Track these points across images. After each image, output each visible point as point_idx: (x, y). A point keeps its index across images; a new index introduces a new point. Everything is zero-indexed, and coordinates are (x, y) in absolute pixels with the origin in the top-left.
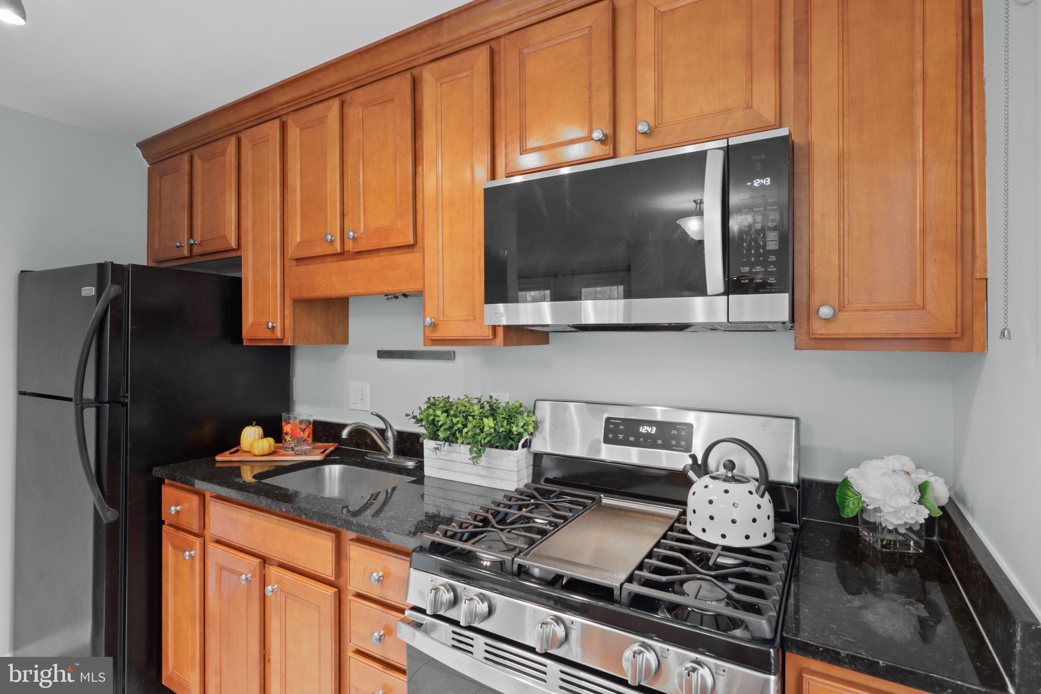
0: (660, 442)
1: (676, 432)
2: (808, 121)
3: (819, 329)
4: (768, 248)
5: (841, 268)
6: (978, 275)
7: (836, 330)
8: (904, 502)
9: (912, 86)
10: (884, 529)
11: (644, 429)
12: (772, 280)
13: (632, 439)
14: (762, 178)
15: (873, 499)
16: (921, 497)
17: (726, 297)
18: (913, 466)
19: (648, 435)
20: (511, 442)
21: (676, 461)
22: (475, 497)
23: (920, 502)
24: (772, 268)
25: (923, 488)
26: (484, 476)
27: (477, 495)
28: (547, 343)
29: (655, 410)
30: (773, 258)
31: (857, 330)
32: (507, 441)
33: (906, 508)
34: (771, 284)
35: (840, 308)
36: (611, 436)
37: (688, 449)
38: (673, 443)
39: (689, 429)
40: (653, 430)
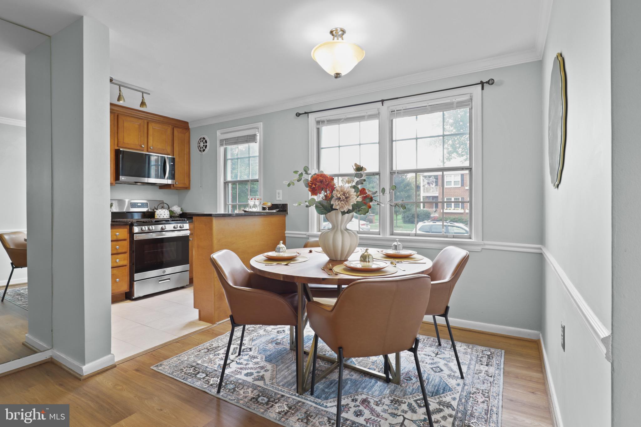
0: (142, 207)
11: (138, 204)
13: (137, 207)
30: (173, 175)
37: (148, 207)
38: (145, 206)
39: (147, 203)
40: (140, 204)
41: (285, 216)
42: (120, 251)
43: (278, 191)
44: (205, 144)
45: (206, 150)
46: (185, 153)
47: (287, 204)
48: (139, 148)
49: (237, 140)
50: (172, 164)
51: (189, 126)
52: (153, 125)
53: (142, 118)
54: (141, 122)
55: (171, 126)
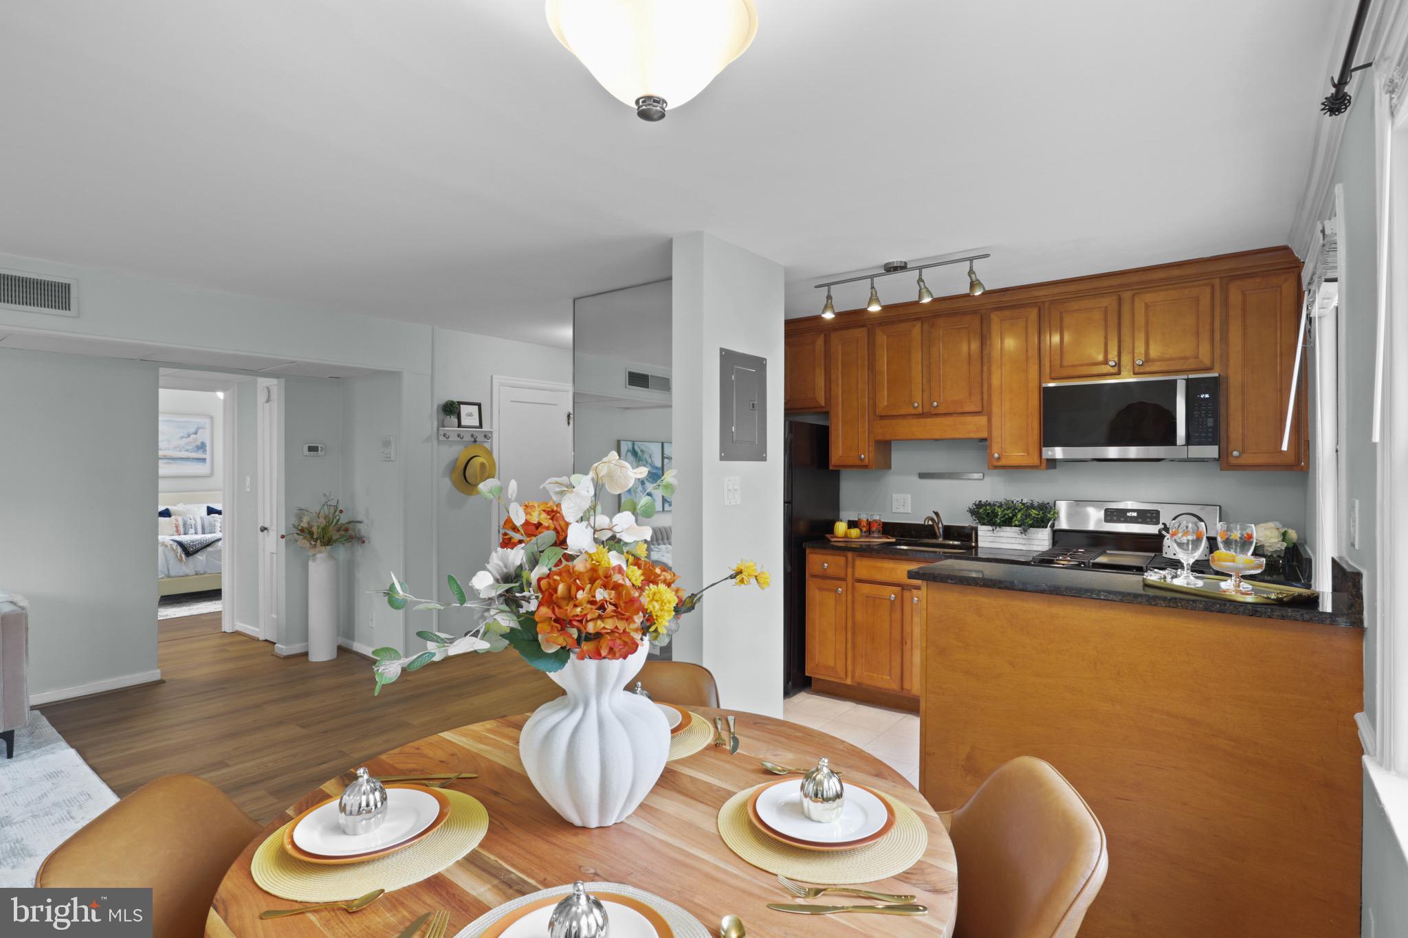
0: (1140, 520)
1: (1150, 515)
2: (1227, 366)
3: (1233, 461)
5: (1243, 434)
6: (1305, 439)
7: (1241, 461)
8: (1276, 540)
11: (1129, 514)
12: (1210, 439)
13: (1122, 519)
14: (1205, 394)
16: (1283, 538)
17: (1186, 447)
18: (1281, 526)
19: (1133, 517)
20: (1043, 524)
21: (1152, 529)
22: (1017, 556)
23: (1283, 540)
24: (1210, 435)
25: (1284, 534)
26: (1024, 544)
28: (1055, 468)
30: (1210, 430)
31: (1251, 461)
32: (1041, 523)
33: (1277, 543)
34: (1209, 441)
35: (1243, 452)
36: (1109, 518)
37: (1157, 523)
38: (1148, 520)
39: (1158, 512)
40: (1135, 514)
41: (1360, 635)
50: (1207, 396)
51: (1297, 256)
52: (1149, 297)
53: (1112, 291)
54: (1108, 302)
55: (1217, 282)
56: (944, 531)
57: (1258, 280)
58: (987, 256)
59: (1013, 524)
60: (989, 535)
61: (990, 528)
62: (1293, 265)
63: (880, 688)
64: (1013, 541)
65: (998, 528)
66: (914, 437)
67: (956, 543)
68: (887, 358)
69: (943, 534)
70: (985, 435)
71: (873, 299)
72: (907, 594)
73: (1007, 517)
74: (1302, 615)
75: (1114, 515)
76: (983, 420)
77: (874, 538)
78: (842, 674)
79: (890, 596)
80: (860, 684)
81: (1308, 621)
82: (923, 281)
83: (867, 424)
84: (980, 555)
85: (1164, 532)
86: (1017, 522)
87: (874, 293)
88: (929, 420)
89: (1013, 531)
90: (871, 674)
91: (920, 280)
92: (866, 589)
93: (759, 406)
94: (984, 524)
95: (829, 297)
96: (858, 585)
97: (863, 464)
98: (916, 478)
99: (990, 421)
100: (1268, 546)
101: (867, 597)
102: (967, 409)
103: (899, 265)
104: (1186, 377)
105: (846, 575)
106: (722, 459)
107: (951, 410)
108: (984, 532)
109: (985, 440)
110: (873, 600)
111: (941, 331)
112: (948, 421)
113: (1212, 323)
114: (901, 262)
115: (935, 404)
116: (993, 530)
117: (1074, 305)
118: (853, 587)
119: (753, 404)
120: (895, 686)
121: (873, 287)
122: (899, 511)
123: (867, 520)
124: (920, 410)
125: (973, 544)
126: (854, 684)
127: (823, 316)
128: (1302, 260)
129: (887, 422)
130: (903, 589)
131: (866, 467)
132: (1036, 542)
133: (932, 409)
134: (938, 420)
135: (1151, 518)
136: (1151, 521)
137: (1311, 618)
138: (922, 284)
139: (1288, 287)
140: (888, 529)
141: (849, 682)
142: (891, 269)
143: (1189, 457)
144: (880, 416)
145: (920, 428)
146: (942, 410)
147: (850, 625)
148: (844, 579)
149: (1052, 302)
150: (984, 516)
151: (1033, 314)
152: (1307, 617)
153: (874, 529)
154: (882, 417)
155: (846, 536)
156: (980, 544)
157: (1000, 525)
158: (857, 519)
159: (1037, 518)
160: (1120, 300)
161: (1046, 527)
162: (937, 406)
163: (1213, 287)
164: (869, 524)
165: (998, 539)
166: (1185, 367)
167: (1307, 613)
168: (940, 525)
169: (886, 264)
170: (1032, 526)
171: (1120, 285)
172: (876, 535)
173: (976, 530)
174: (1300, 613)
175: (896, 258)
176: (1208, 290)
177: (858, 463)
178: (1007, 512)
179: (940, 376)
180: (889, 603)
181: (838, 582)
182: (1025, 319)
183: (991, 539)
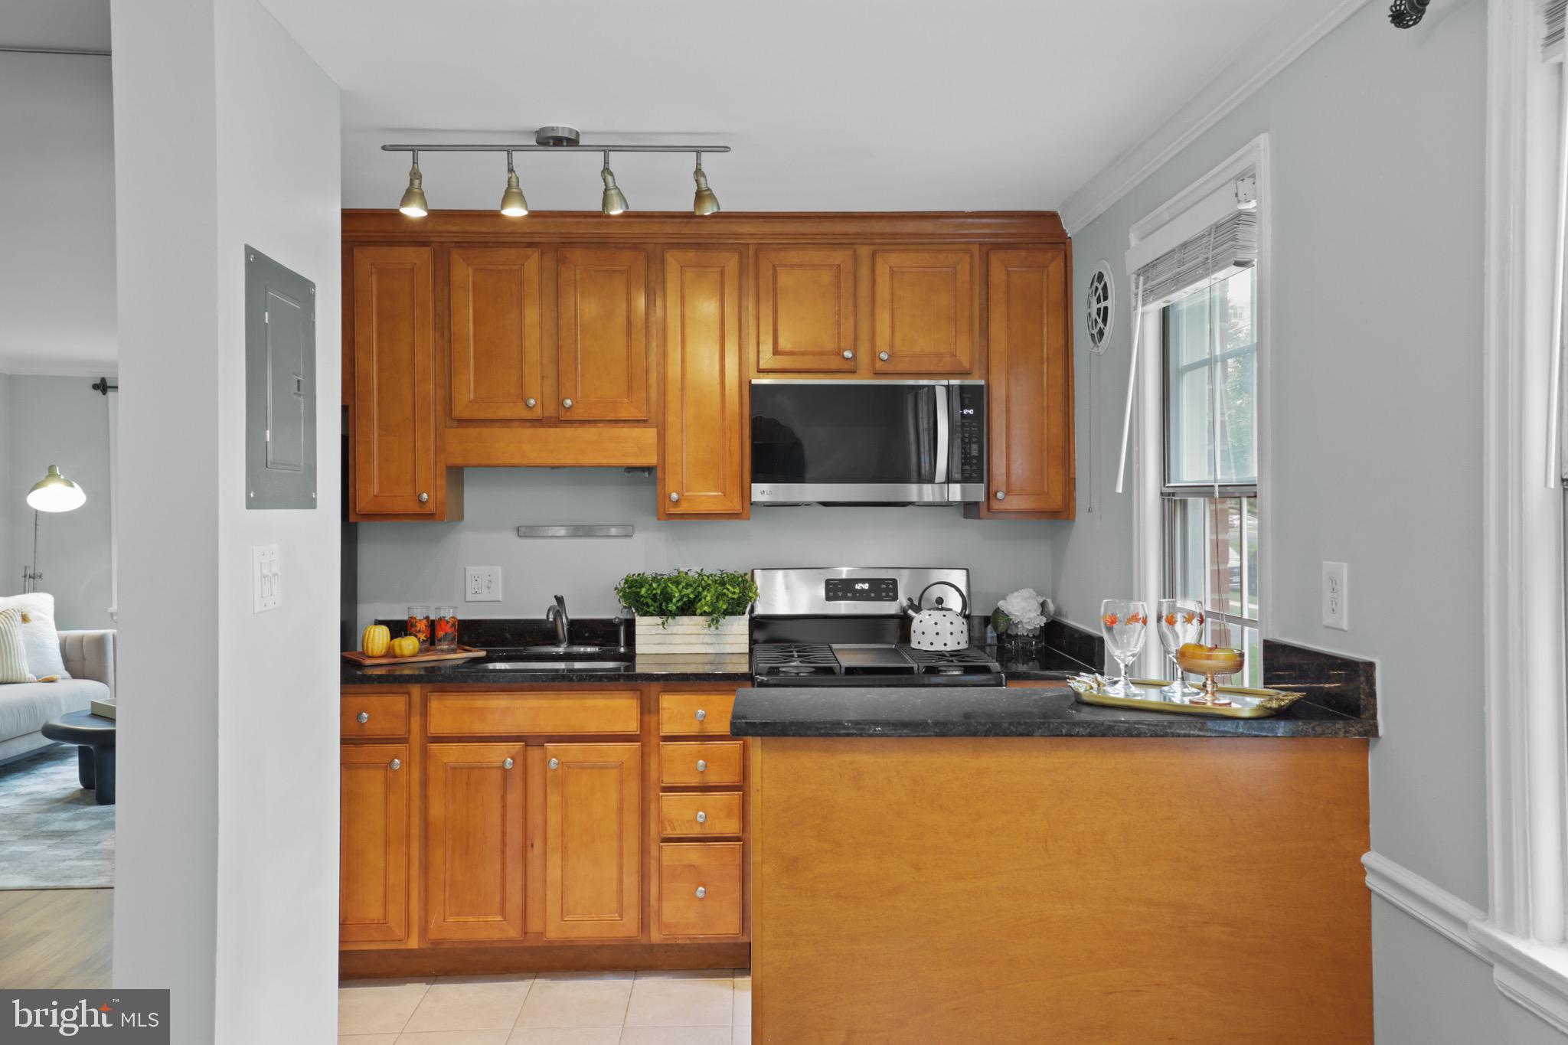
0: (873, 595)
1: (884, 586)
2: (988, 370)
3: (995, 505)
4: (972, 454)
5: (1007, 468)
6: (1071, 476)
7: (1005, 506)
8: (1033, 615)
9: (1043, 363)
10: (1021, 636)
11: (858, 586)
12: (974, 475)
13: (850, 595)
14: (969, 409)
15: (1017, 616)
16: (1042, 611)
17: (946, 485)
19: (863, 590)
20: (739, 609)
21: (890, 608)
22: (701, 665)
23: (1041, 614)
24: (974, 468)
25: (1043, 605)
26: (711, 644)
27: (703, 664)
29: (842, 570)
30: (975, 461)
31: (1015, 505)
33: (1035, 618)
34: (974, 478)
35: (1007, 493)
36: (831, 594)
37: (895, 598)
38: (884, 594)
39: (894, 582)
40: (866, 586)
41: (1365, 747)
42: (713, 779)
43: (1328, 566)
44: (1103, 304)
45: (1107, 331)
46: (1042, 358)
47: (1371, 665)
48: (834, 363)
49: (1181, 263)
50: (971, 412)
51: (1064, 228)
52: (895, 259)
53: (846, 241)
54: (839, 257)
55: (976, 249)
56: (569, 630)
57: (1023, 254)
58: (726, 149)
59: (698, 611)
60: (653, 632)
61: (658, 620)
62: (1059, 240)
63: (481, 942)
64: (693, 639)
65: (670, 620)
66: (525, 462)
67: (589, 649)
68: (475, 310)
69: (568, 636)
70: (651, 460)
71: (511, 193)
72: (534, 754)
73: (685, 599)
74: (1313, 729)
75: (837, 589)
76: (649, 434)
77: (443, 651)
78: (399, 932)
79: (504, 762)
80: (436, 943)
81: (1319, 736)
82: (611, 174)
83: (432, 435)
84: (641, 668)
85: (910, 612)
86: (706, 608)
87: (514, 180)
88: (554, 432)
89: (692, 623)
90: (462, 919)
91: (606, 170)
92: (451, 754)
93: (306, 387)
94: (646, 614)
95: (415, 175)
96: (434, 747)
97: (426, 510)
98: (512, 536)
99: (662, 437)
100: (1026, 623)
101: (454, 769)
102: (624, 414)
103: (566, 135)
104: (945, 382)
105: (409, 731)
106: (251, 504)
107: (597, 414)
108: (645, 626)
109: (649, 469)
110: (468, 775)
111: (578, 272)
112: (589, 433)
113: (971, 309)
114: (571, 130)
115: (568, 402)
116: (663, 623)
117: (794, 256)
118: (425, 754)
119: (299, 381)
120: (512, 932)
121: (511, 170)
122: (479, 597)
123: (427, 618)
124: (537, 413)
125: (622, 650)
126: (424, 946)
127: (404, 211)
128: (1069, 235)
129: (472, 432)
130: (526, 745)
131: (429, 516)
132: (729, 639)
133: (562, 412)
134: (570, 432)
135: (887, 590)
136: (888, 596)
137: (1324, 731)
138: (609, 179)
139: (1055, 268)
140: (470, 632)
141: (413, 943)
142: (552, 140)
143: (950, 500)
144: (458, 420)
145: (532, 446)
146: (580, 414)
147: (415, 831)
148: (403, 740)
149: (759, 247)
150: (649, 601)
151: (732, 263)
152: (1319, 730)
153: (441, 634)
154: (463, 422)
155: (390, 653)
156: (640, 648)
157: (673, 615)
158: (405, 618)
159: (733, 599)
160: (856, 258)
161: (744, 614)
162: (571, 407)
163: (972, 256)
164: (432, 625)
165: (669, 639)
166: (939, 369)
167: (1319, 725)
168: (564, 620)
169: (543, 130)
170: (726, 613)
171: (857, 235)
172: (445, 647)
173: (630, 624)
174: (1312, 725)
175: (562, 122)
176: (967, 258)
177: (414, 508)
178: (686, 592)
179: (576, 352)
180: (497, 775)
181: (391, 748)
182: (719, 270)
183: (658, 639)
